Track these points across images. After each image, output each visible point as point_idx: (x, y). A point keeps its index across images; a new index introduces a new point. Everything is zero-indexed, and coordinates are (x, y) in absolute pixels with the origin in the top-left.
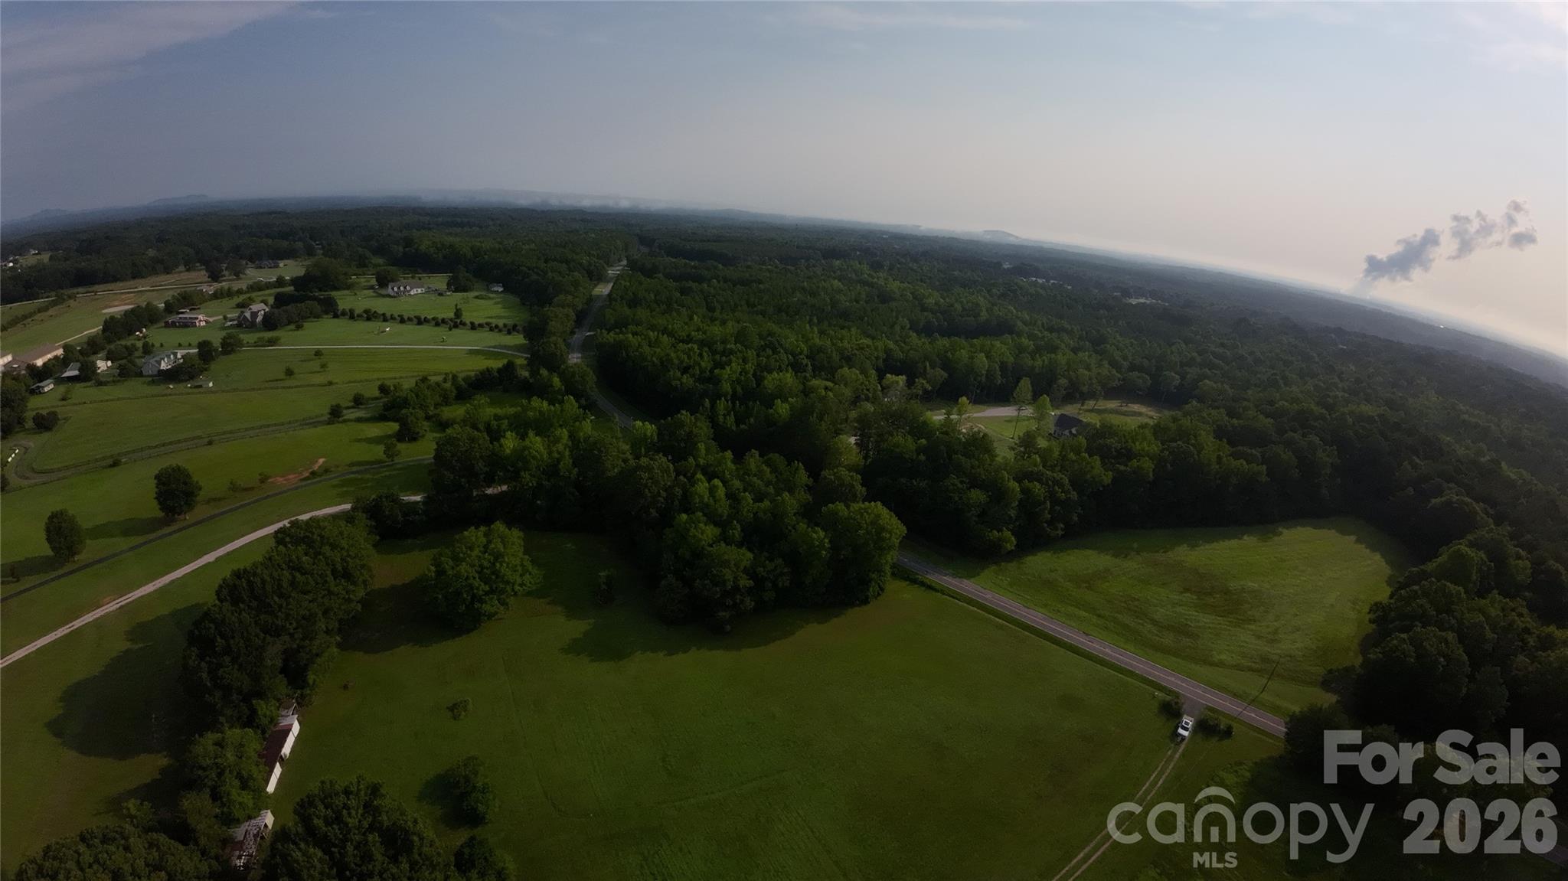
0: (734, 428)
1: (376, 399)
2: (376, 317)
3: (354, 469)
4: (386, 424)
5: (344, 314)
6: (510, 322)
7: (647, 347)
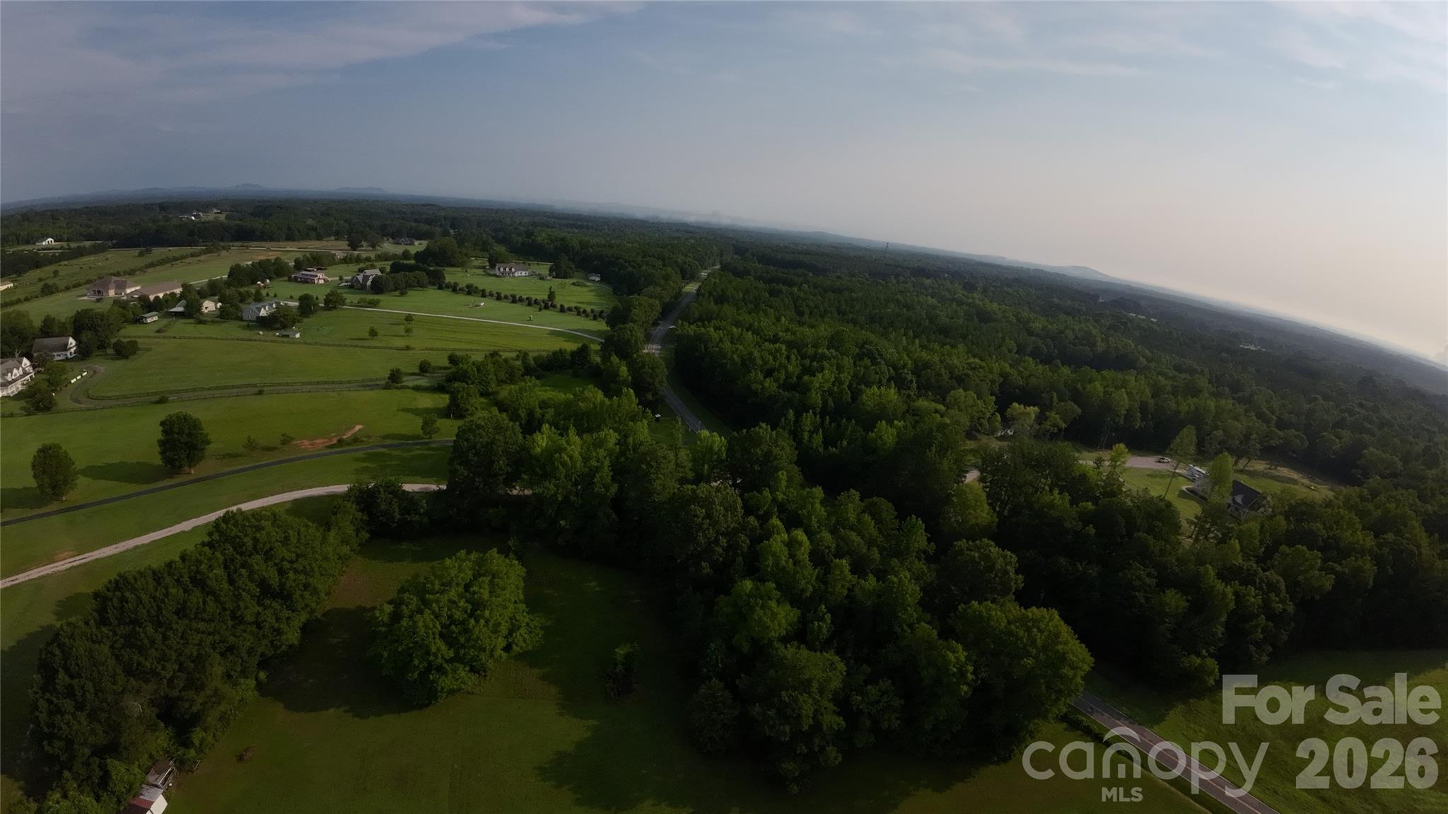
0: (821, 450)
1: (445, 368)
2: (475, 292)
3: (388, 442)
4: (442, 396)
5: (448, 286)
6: (597, 309)
7: (729, 344)
